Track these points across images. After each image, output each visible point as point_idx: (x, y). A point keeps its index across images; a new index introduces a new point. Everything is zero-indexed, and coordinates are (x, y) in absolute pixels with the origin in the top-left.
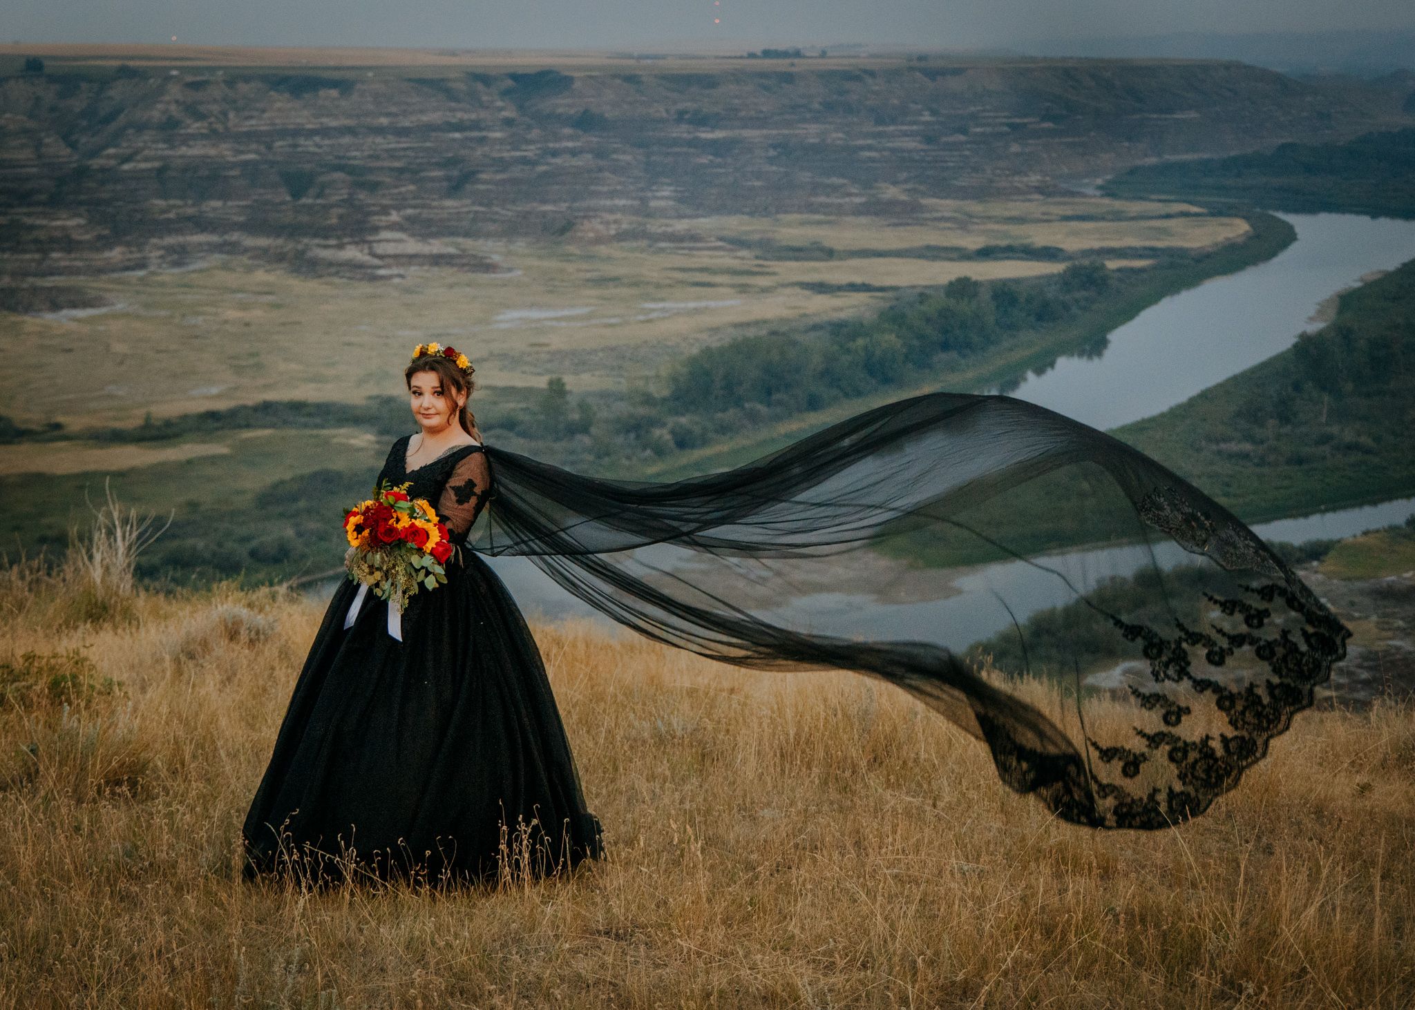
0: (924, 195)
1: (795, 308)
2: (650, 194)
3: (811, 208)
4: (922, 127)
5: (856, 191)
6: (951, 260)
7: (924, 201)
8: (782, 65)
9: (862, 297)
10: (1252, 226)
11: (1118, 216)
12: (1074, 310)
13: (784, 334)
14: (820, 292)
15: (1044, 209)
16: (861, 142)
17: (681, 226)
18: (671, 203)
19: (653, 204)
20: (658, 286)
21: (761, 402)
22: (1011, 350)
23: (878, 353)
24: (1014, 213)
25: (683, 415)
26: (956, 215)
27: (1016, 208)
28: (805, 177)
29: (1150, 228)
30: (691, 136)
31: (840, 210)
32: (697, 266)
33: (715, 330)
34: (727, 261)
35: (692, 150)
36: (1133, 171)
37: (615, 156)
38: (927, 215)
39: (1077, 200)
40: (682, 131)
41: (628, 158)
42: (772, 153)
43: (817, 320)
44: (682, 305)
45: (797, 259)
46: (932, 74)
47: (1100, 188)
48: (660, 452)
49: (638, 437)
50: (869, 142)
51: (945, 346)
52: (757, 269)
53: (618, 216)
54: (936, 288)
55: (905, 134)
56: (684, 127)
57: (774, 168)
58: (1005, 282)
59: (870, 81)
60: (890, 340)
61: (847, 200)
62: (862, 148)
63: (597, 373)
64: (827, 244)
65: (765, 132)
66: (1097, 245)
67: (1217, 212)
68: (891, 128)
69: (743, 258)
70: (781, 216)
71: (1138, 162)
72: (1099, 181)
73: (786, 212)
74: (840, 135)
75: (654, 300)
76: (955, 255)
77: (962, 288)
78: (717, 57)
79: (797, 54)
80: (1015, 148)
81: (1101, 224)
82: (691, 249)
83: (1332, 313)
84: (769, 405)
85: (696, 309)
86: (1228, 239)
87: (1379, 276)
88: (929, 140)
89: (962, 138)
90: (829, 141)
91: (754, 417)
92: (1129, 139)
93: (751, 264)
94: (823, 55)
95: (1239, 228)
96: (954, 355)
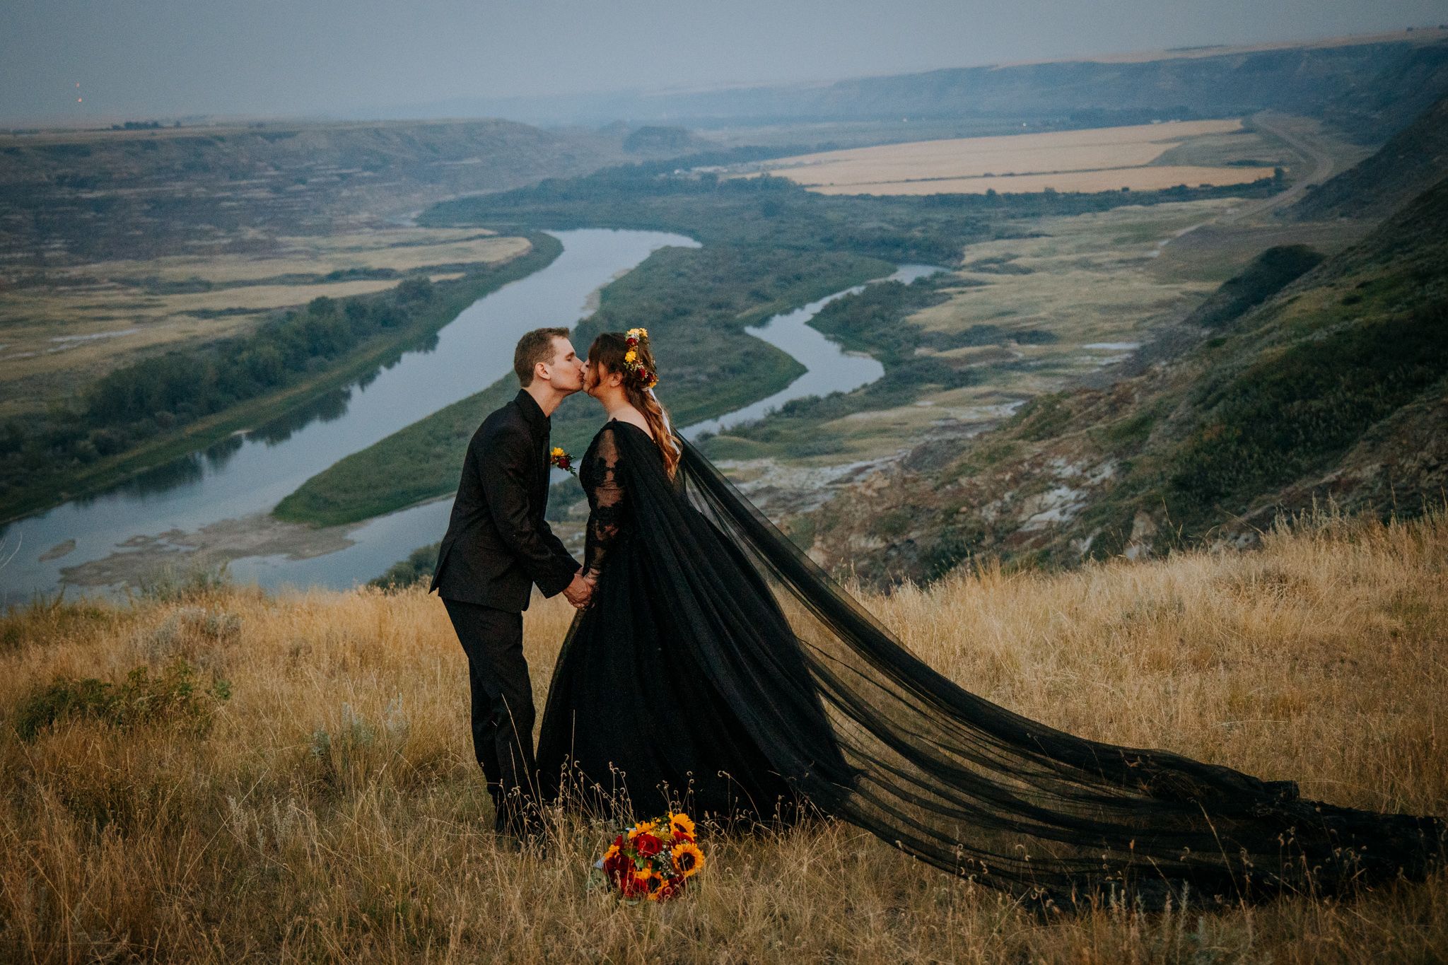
0: (278, 234)
1: (185, 332)
2: (43, 247)
3: (186, 250)
4: (269, 181)
5: (221, 234)
6: (308, 284)
7: (279, 239)
8: (144, 134)
9: (240, 319)
10: (532, 242)
11: (432, 242)
12: (410, 315)
13: (180, 354)
14: (205, 318)
15: (375, 239)
16: (220, 194)
17: (76, 272)
18: (64, 253)
19: (47, 255)
20: (63, 323)
21: (169, 410)
22: (365, 351)
23: (261, 361)
24: (353, 244)
25: (103, 427)
26: (307, 248)
27: (353, 240)
28: (178, 225)
29: (458, 249)
30: (73, 197)
31: (211, 251)
32: (94, 304)
33: (118, 356)
34: (121, 298)
35: (76, 208)
36: (438, 206)
37: (6, 217)
38: (284, 250)
39: (399, 231)
40: (64, 193)
41: (19, 217)
42: (146, 207)
43: (207, 340)
44: (87, 337)
45: (181, 292)
46: (272, 137)
47: (415, 220)
48: (86, 459)
49: (64, 450)
50: (229, 194)
51: (314, 352)
52: (146, 303)
53: (17, 267)
54: (300, 307)
55: (256, 187)
56: (66, 189)
57: (150, 220)
58: (354, 298)
59: (221, 145)
60: (269, 351)
61: (216, 241)
62: (223, 199)
63: (19, 400)
64: (205, 278)
65: (138, 190)
66: (419, 264)
67: (504, 234)
68: (244, 182)
69: (134, 295)
70: (162, 258)
71: (441, 199)
72: (414, 215)
73: (165, 255)
74: (202, 189)
75: (61, 335)
76: (311, 280)
77: (321, 305)
78: (85, 131)
79: (156, 125)
80: (345, 193)
81: (420, 248)
82: (88, 290)
83: (597, 303)
84: (175, 413)
85: (99, 339)
86: (516, 253)
87: (626, 273)
88: (277, 190)
89: (302, 187)
90: (193, 195)
91: (165, 424)
92: (432, 182)
93: (141, 299)
94: (178, 125)
95: (521, 245)
96: (321, 358)
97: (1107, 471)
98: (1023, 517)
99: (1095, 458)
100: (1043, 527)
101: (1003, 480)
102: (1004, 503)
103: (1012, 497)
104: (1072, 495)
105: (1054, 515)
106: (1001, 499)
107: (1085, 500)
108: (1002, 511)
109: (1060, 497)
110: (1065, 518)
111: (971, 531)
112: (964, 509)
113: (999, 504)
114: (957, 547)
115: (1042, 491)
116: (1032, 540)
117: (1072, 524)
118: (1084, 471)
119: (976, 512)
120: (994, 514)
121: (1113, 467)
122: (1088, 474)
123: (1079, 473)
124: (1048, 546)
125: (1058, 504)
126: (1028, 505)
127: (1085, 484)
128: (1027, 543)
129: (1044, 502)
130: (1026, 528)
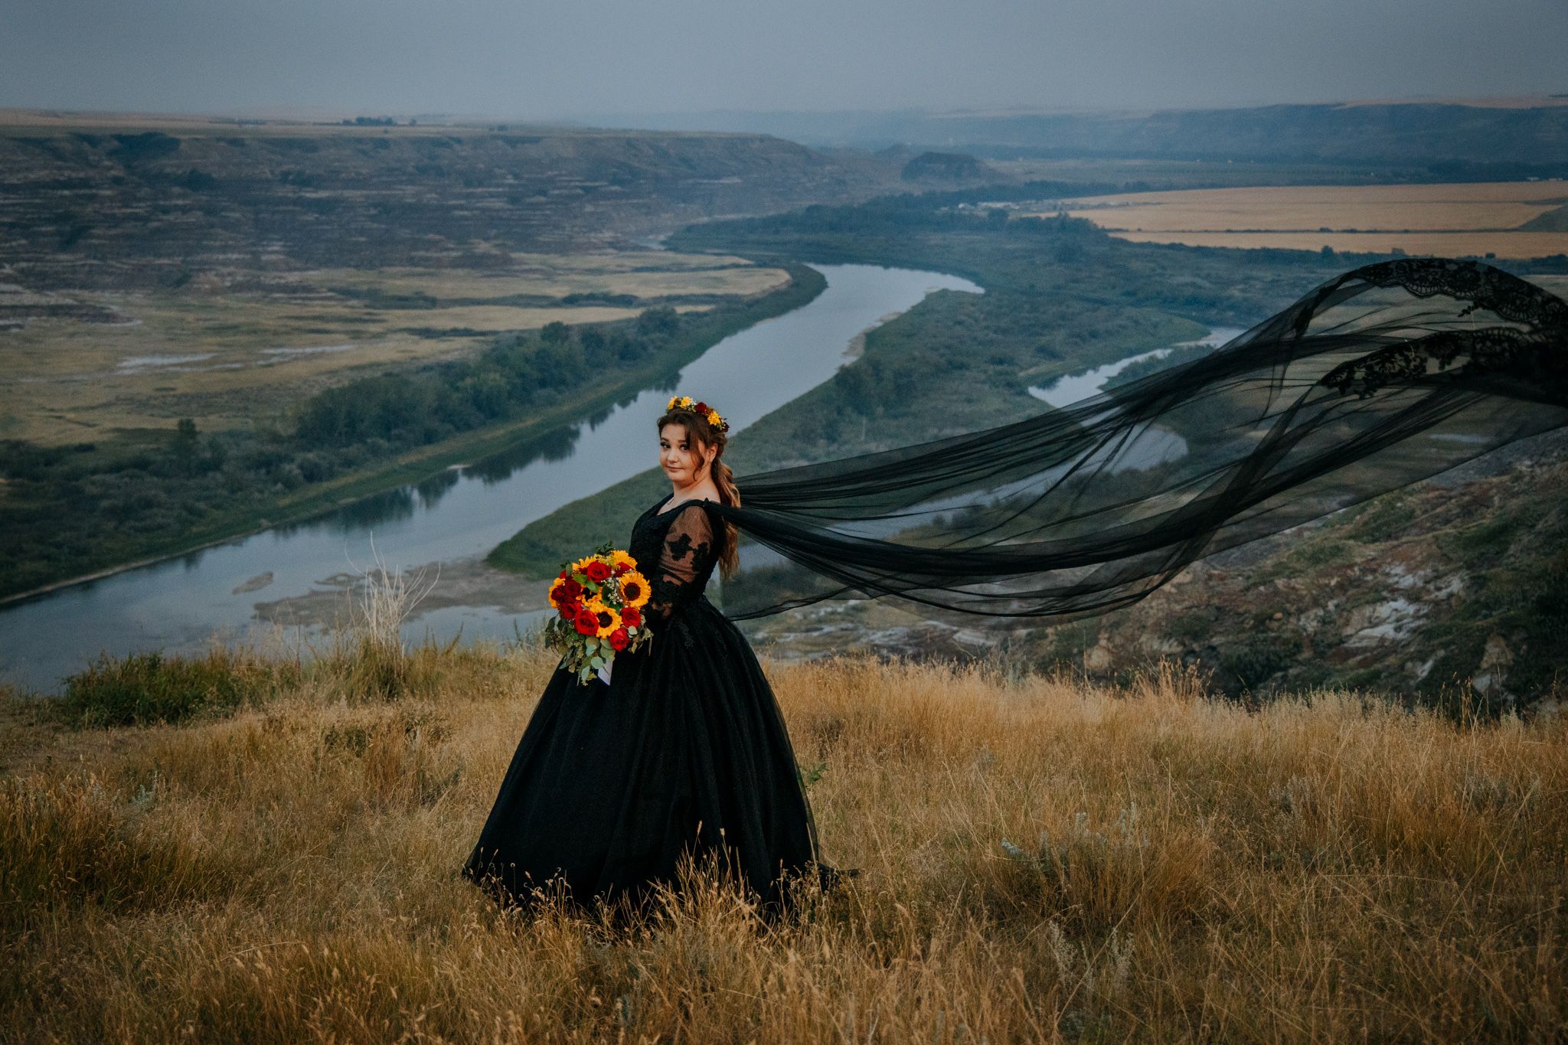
0: (513, 249)
1: (403, 351)
2: (260, 249)
3: (412, 262)
4: (507, 189)
5: (451, 246)
6: (542, 307)
7: (514, 255)
8: (377, 131)
9: (464, 342)
10: (791, 274)
11: (680, 268)
12: (651, 349)
13: (398, 375)
14: (427, 337)
15: (619, 261)
16: (452, 202)
17: (293, 278)
18: (282, 257)
19: (264, 258)
20: (276, 333)
21: (382, 437)
22: (599, 385)
23: (485, 389)
24: (593, 266)
25: (310, 451)
26: (544, 267)
27: (595, 261)
28: (404, 233)
29: (708, 278)
30: (297, 195)
31: (439, 264)
32: (310, 314)
33: (332, 373)
34: (339, 310)
35: (298, 209)
36: (690, 229)
37: (223, 214)
38: (516, 268)
39: (647, 254)
40: (287, 191)
41: (237, 215)
42: (373, 211)
43: (426, 362)
44: (300, 350)
45: (403, 308)
46: (513, 142)
47: (663, 243)
48: (290, 485)
49: (268, 473)
50: (462, 202)
51: (543, 384)
52: (367, 317)
53: (232, 269)
54: (531, 331)
55: (492, 195)
56: (289, 187)
57: (375, 225)
58: (591, 326)
59: (457, 147)
60: (494, 378)
61: (445, 254)
62: (455, 208)
63: (225, 415)
64: (429, 293)
65: (365, 192)
66: (666, 293)
67: (762, 264)
68: (480, 190)
69: (352, 307)
70: (385, 269)
71: (694, 221)
72: (662, 238)
73: (389, 265)
74: (434, 196)
75: (272, 346)
76: (544, 303)
77: (555, 331)
78: (315, 124)
79: (389, 122)
80: (589, 208)
81: (668, 275)
82: (303, 299)
83: (861, 350)
84: (389, 440)
85: (313, 354)
86: (773, 287)
87: (895, 317)
88: (514, 200)
89: (542, 199)
90: (425, 201)
91: (375, 451)
92: (684, 201)
93: (362, 312)
94: (413, 123)
95: (781, 278)
96: (548, 391)
97: (1456, 585)
98: (1349, 631)
99: (1441, 568)
100: (1374, 643)
101: (1327, 585)
102: (1327, 612)
103: (1337, 606)
104: (1411, 609)
105: (1387, 630)
106: (1325, 607)
107: (1426, 616)
108: (1324, 622)
109: (1396, 610)
110: (1401, 635)
111: (1286, 642)
112: (1279, 615)
113: (1321, 613)
114: (1268, 659)
115: (1374, 602)
116: (1359, 658)
117: (1408, 645)
118: (1427, 582)
119: (1293, 620)
120: (1314, 624)
121: (1463, 580)
122: (1431, 587)
123: (1420, 584)
124: (1378, 666)
125: (1393, 618)
126: (1356, 617)
127: (1426, 598)
128: (1352, 662)
129: (1376, 614)
130: (1352, 644)
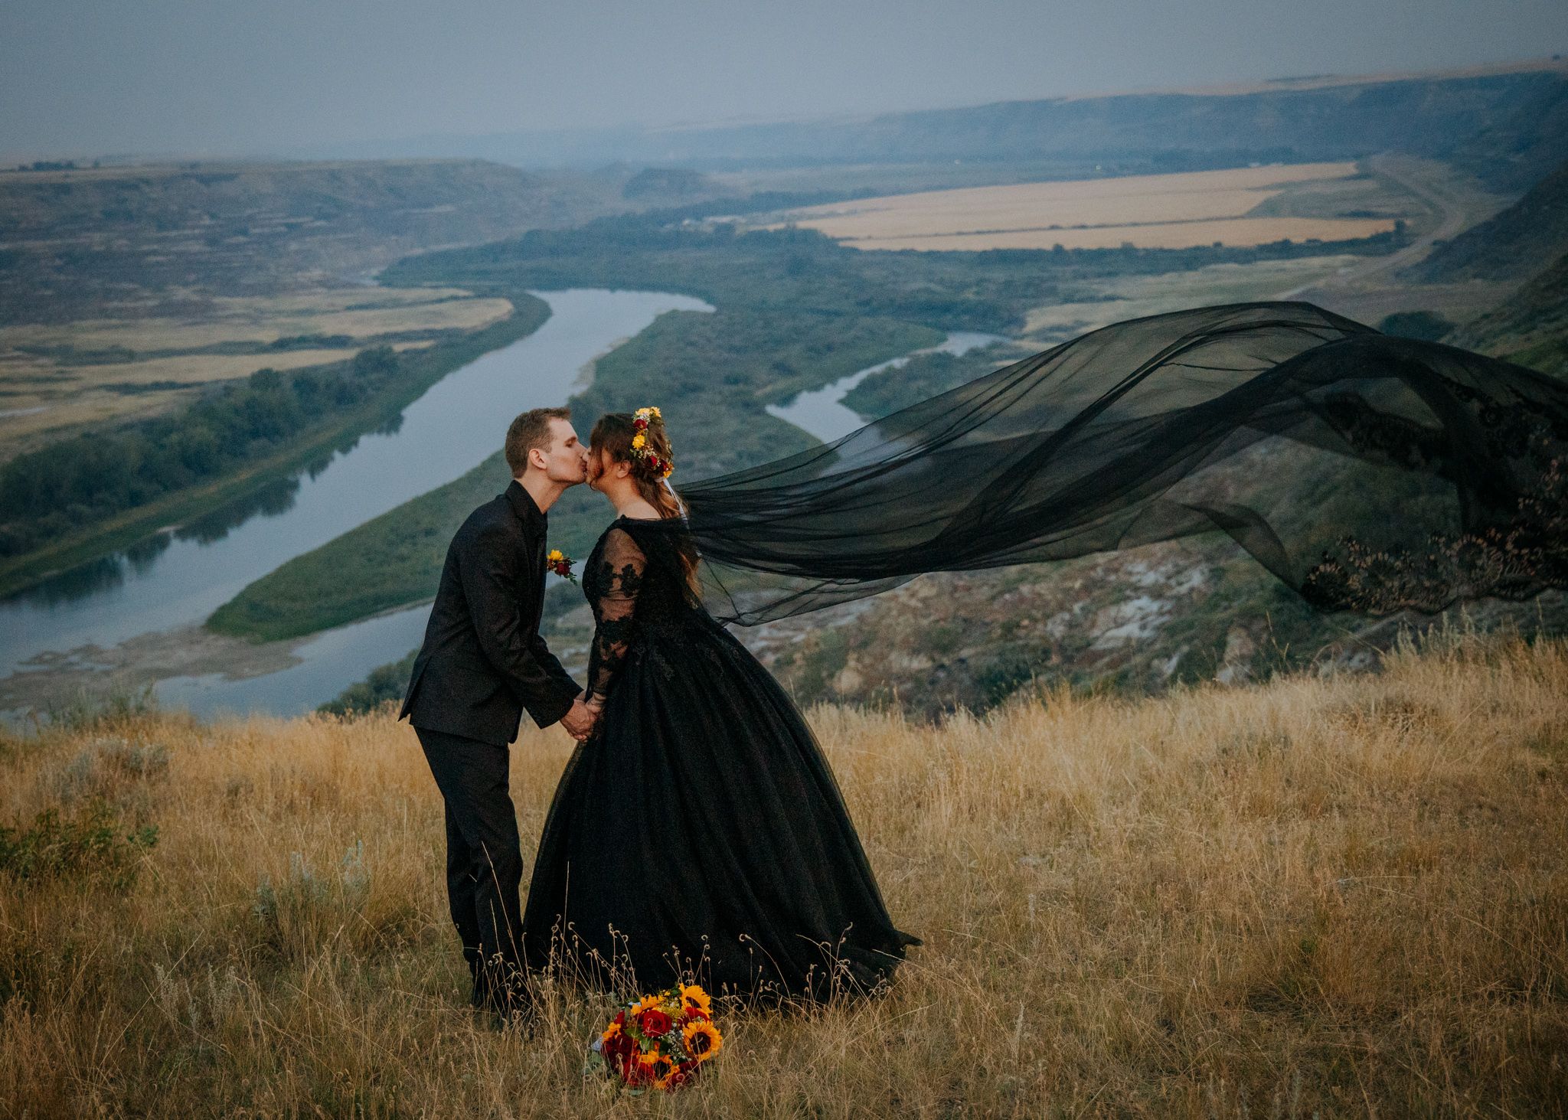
0: (213, 294)
1: (104, 410)
3: (105, 314)
4: (203, 231)
5: (146, 294)
6: (248, 353)
7: (217, 300)
8: (56, 176)
9: (168, 395)
10: (515, 304)
11: (397, 304)
12: (370, 391)
13: (96, 435)
14: (127, 393)
15: (330, 301)
16: (145, 248)
21: (83, 503)
22: (317, 432)
23: (193, 445)
24: (302, 307)
26: (248, 312)
27: (302, 301)
28: (95, 283)
29: (426, 313)
31: (135, 314)
33: (24, 438)
34: (26, 369)
36: (403, 262)
38: (220, 313)
42: (58, 262)
43: (126, 420)
45: (98, 363)
46: (207, 180)
47: (376, 278)
50: (156, 247)
51: (255, 434)
52: (57, 376)
54: (239, 380)
55: (187, 238)
57: (62, 277)
58: (304, 371)
59: (147, 189)
60: (203, 433)
61: (140, 304)
62: (149, 253)
64: (126, 346)
65: (48, 242)
66: (381, 330)
67: (482, 295)
68: (174, 233)
69: (41, 366)
70: (76, 323)
71: (408, 254)
72: (375, 272)
73: (81, 318)
74: (125, 242)
76: (251, 349)
77: (265, 379)
79: (70, 166)
80: (294, 246)
81: (383, 312)
83: (591, 377)
84: (91, 505)
85: (2, 418)
86: (496, 318)
87: (626, 341)
88: (212, 242)
89: (242, 239)
90: (115, 249)
91: (78, 519)
92: (396, 233)
93: (53, 371)
94: (96, 166)
95: (501, 308)
96: (263, 441)
97: (1196, 578)
98: (1096, 632)
99: (1182, 563)
100: (1120, 644)
101: (1072, 588)
102: (1073, 615)
103: (1082, 609)
104: (1155, 606)
105: (1132, 630)
106: (1070, 611)
107: (1169, 612)
108: (1071, 625)
109: (1140, 609)
110: (1146, 634)
111: (1034, 649)
112: (1026, 622)
113: (1067, 616)
114: (1017, 667)
115: (1117, 602)
116: (1106, 660)
117: (1152, 643)
118: (1169, 578)
119: (1040, 626)
120: (1061, 628)
121: (1203, 573)
122: (1173, 582)
123: (1162, 580)
124: (1125, 666)
125: (1138, 616)
126: (1102, 618)
127: (1168, 593)
128: (1100, 664)
129: (1121, 614)
130: (1099, 646)
